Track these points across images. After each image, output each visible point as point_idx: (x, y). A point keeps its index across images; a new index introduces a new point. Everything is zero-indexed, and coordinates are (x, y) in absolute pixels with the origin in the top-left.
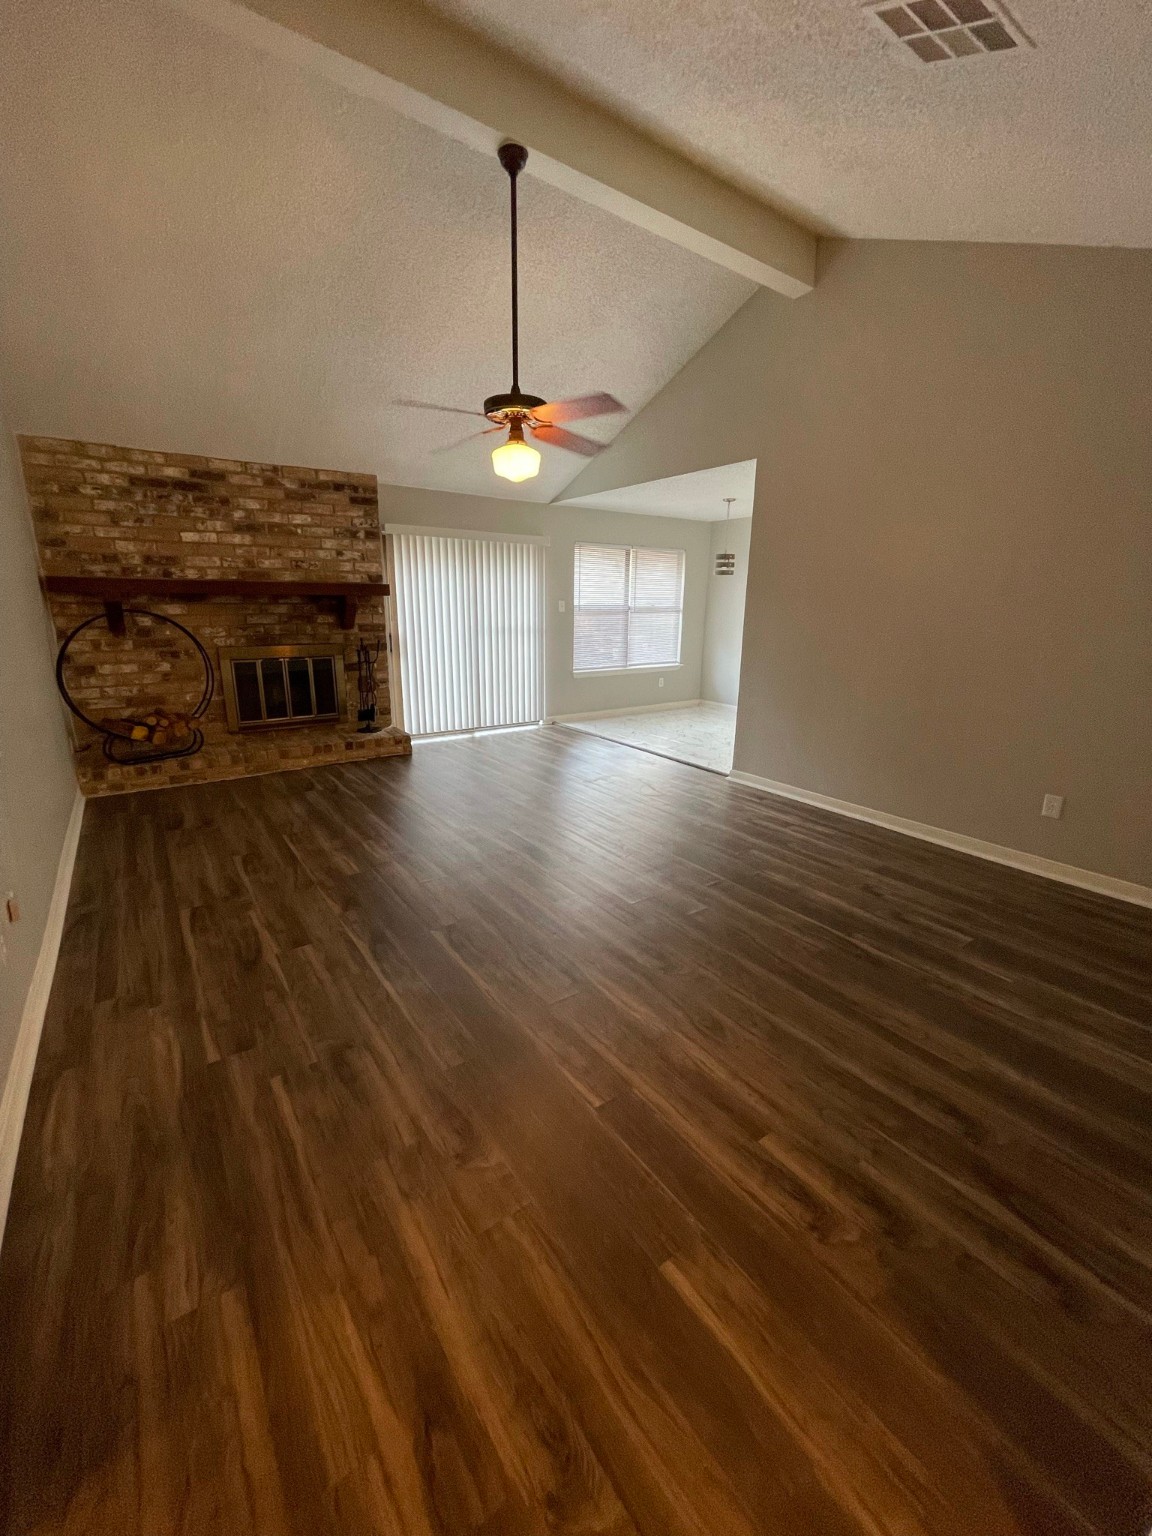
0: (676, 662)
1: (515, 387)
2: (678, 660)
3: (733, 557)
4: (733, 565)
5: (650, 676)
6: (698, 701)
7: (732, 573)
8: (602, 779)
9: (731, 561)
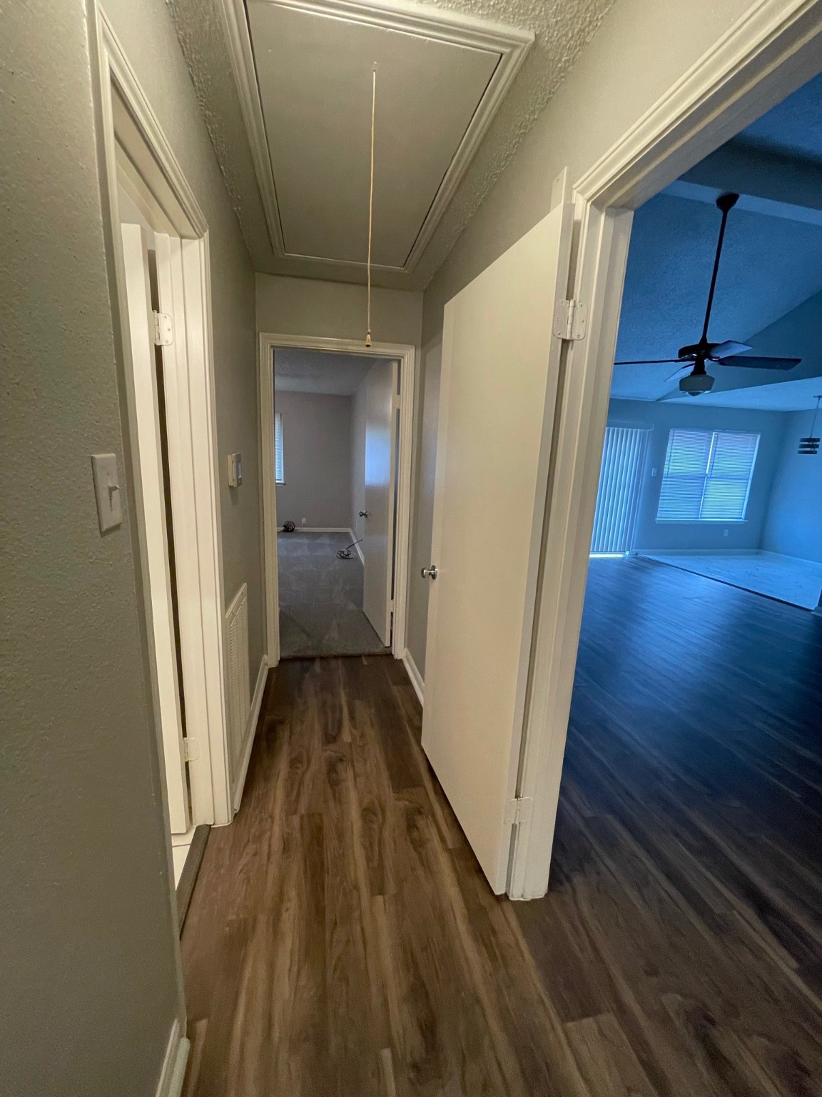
0: (741, 518)
1: (704, 339)
2: (743, 517)
3: (818, 440)
4: (817, 446)
5: (716, 528)
6: (757, 550)
7: (815, 452)
8: (697, 598)
9: (818, 443)
